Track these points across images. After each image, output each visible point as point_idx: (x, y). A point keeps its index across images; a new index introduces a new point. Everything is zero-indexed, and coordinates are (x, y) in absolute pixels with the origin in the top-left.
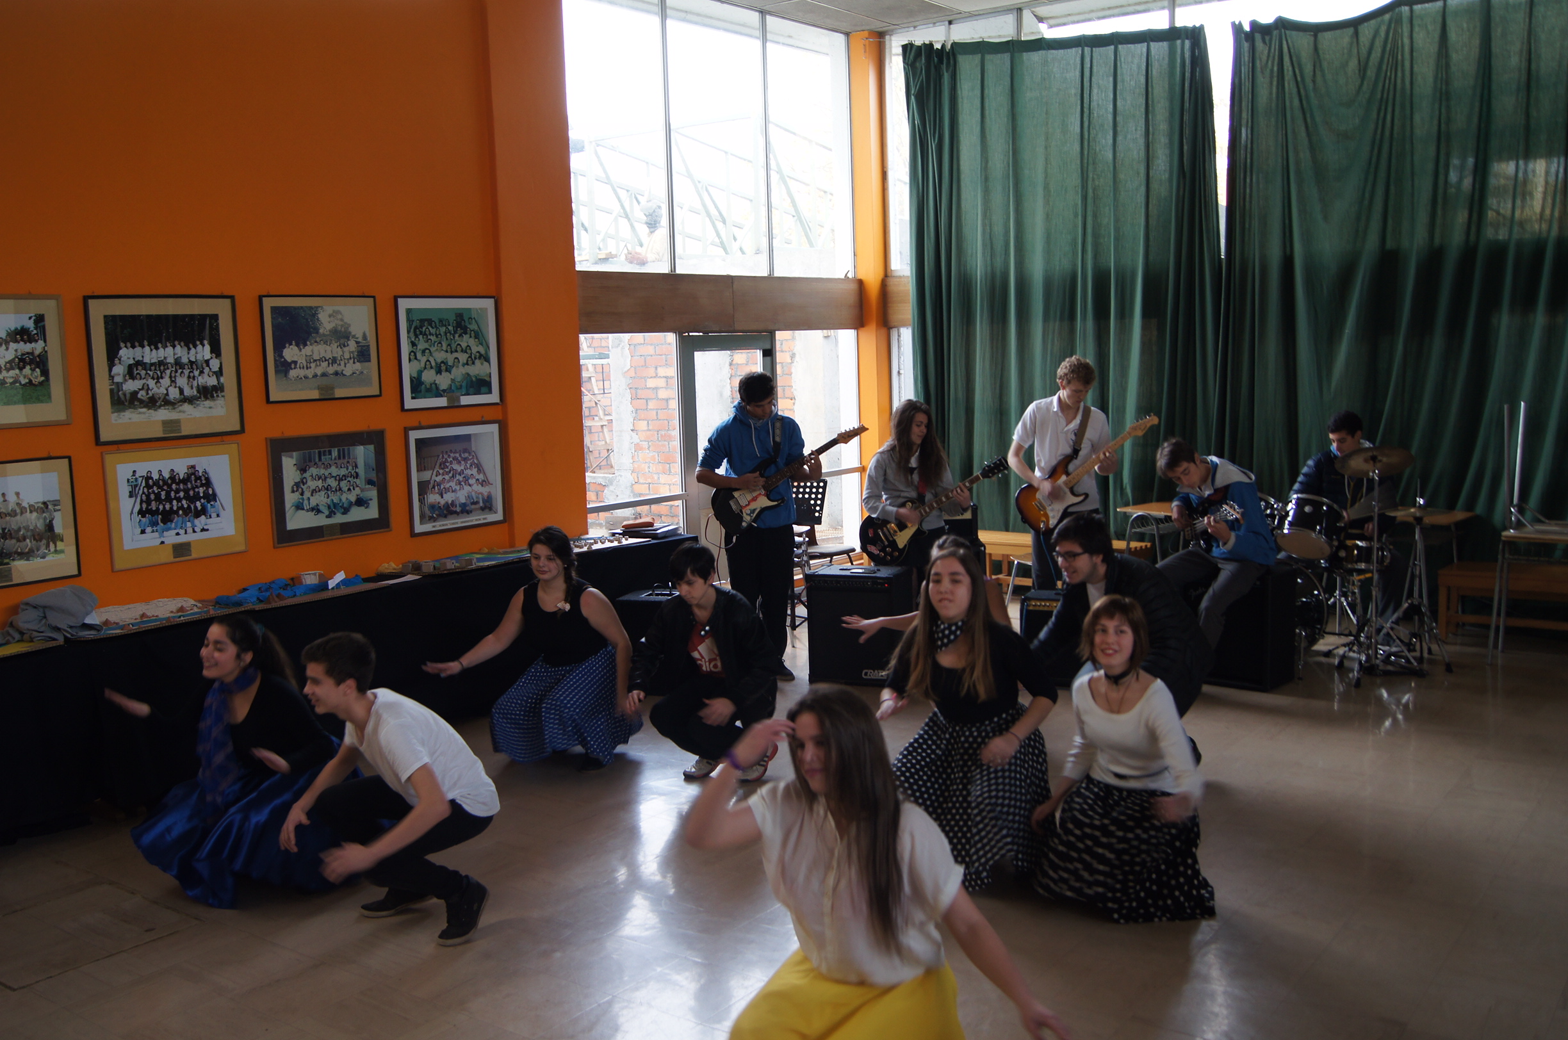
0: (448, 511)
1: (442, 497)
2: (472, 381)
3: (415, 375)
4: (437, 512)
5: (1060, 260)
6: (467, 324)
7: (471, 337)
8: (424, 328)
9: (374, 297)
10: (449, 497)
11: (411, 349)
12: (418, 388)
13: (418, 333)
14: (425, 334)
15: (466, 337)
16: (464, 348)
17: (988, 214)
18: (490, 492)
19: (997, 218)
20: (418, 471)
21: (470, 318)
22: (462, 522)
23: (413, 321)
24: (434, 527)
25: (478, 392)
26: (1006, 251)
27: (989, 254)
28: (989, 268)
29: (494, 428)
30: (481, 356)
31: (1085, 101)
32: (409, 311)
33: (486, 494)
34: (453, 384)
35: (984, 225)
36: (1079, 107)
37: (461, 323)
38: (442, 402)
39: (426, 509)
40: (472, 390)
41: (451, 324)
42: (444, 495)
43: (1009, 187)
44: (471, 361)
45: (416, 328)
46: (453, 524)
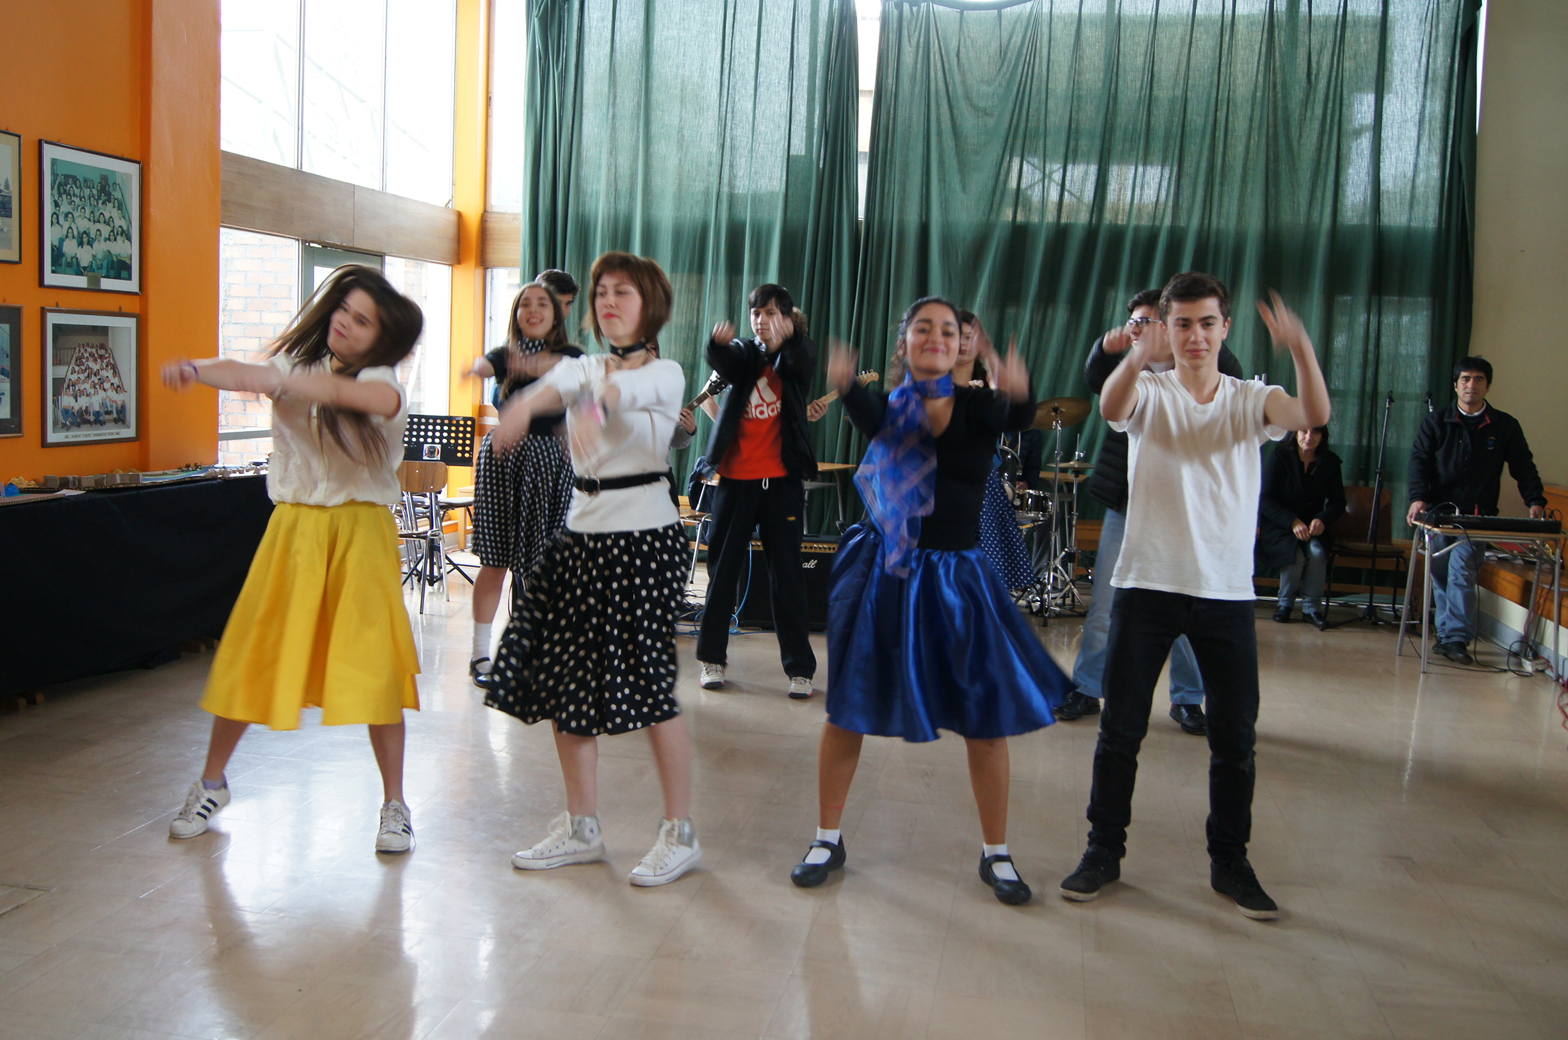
0: (81, 419)
1: (76, 401)
2: (113, 260)
3: (56, 243)
4: (70, 419)
5: (691, 208)
6: (111, 190)
7: (114, 207)
8: (69, 186)
9: (19, 136)
10: (83, 402)
11: (54, 211)
12: (60, 261)
13: (62, 191)
14: (69, 194)
15: (110, 205)
16: (107, 220)
17: (614, 153)
18: (124, 401)
19: (624, 161)
20: (53, 365)
21: (115, 183)
22: (95, 435)
23: (58, 175)
24: (66, 437)
25: (118, 277)
26: (631, 194)
27: (613, 195)
28: (612, 211)
29: (131, 323)
30: (123, 231)
31: (726, 47)
32: (54, 162)
33: (120, 403)
34: (94, 262)
35: (609, 166)
36: (720, 53)
37: (105, 189)
38: (81, 282)
39: (60, 414)
40: (112, 272)
41: (95, 187)
42: (79, 399)
43: (638, 127)
44: (112, 237)
45: (60, 185)
46: (86, 436)
